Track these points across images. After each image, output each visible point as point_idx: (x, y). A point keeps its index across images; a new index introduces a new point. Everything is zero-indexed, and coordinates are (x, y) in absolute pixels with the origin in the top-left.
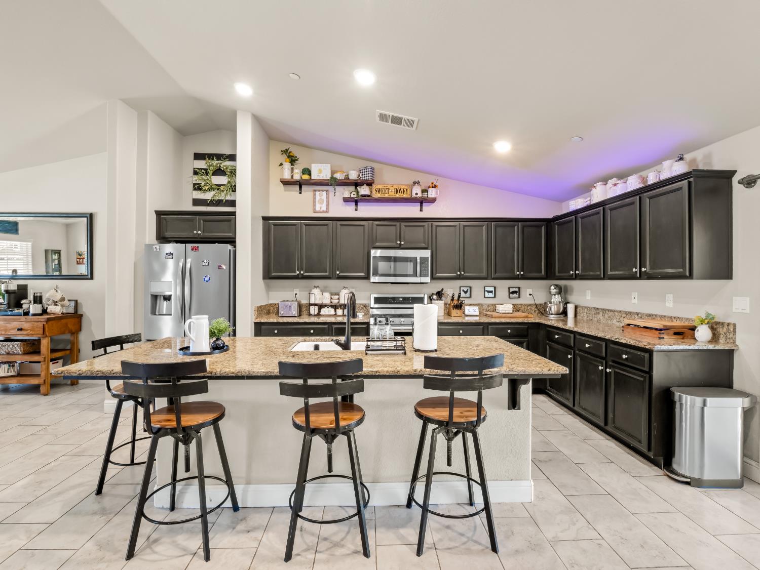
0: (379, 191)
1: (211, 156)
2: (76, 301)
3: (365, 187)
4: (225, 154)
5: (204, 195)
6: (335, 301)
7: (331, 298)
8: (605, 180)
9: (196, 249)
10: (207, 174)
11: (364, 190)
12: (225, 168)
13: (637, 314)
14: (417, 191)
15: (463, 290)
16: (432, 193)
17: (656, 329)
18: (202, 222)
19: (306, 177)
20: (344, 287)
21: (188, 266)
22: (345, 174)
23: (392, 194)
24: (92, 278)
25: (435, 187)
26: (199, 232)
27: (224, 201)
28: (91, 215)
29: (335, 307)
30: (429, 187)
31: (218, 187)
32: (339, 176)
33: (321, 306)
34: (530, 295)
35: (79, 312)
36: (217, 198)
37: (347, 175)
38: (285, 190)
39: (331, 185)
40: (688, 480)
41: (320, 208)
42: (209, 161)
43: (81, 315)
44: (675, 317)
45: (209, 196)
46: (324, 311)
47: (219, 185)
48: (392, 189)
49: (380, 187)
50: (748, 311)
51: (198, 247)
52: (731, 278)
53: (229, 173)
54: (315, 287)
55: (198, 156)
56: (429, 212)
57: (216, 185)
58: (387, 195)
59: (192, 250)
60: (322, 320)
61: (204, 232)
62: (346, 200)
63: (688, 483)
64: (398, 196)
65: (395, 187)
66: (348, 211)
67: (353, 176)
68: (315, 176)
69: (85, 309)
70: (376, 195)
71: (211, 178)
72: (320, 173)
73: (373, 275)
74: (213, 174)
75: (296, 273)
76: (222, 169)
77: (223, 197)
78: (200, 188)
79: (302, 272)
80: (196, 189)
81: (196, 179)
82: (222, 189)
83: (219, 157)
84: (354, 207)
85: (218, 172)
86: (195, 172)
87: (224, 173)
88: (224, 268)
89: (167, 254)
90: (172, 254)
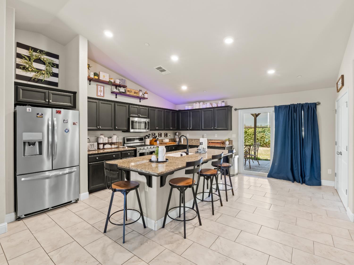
0: (128, 91)
1: (35, 50)
3: (122, 88)
4: (45, 51)
5: (26, 73)
6: (111, 141)
7: (108, 140)
8: (199, 102)
9: (59, 113)
10: (30, 60)
11: (122, 90)
12: (45, 59)
14: (141, 94)
15: (153, 134)
16: (146, 96)
18: (51, 95)
19: (96, 77)
20: (114, 134)
21: (56, 123)
22: (114, 80)
23: (132, 94)
25: (147, 93)
26: (50, 101)
27: (43, 80)
29: (111, 144)
30: (145, 93)
31: (38, 71)
32: (112, 81)
33: (104, 144)
34: (169, 136)
36: (37, 78)
37: (115, 81)
39: (110, 85)
40: (233, 175)
41: (100, 94)
42: (31, 52)
44: (218, 140)
45: (31, 75)
46: (106, 146)
47: (41, 70)
48: (133, 91)
49: (129, 90)
50: (235, 137)
51: (61, 111)
52: (232, 130)
53: (47, 64)
54: (101, 135)
55: (19, 45)
56: (143, 103)
57: (36, 69)
58: (131, 94)
59: (57, 112)
60: (106, 151)
61: (53, 101)
62: (113, 92)
63: (233, 176)
64: (135, 95)
65: (134, 91)
66: (112, 98)
67: (118, 82)
68: (101, 78)
70: (128, 93)
71: (32, 64)
72: (104, 77)
73: (131, 129)
74: (34, 61)
75: (97, 128)
76: (42, 60)
77: (41, 77)
78: (24, 68)
79: (100, 127)
80: (20, 68)
81: (19, 61)
82: (43, 73)
83: (41, 51)
84: (115, 96)
85: (39, 61)
86: (19, 56)
87: (44, 63)
88: (77, 124)
89: (38, 114)
90: (42, 114)
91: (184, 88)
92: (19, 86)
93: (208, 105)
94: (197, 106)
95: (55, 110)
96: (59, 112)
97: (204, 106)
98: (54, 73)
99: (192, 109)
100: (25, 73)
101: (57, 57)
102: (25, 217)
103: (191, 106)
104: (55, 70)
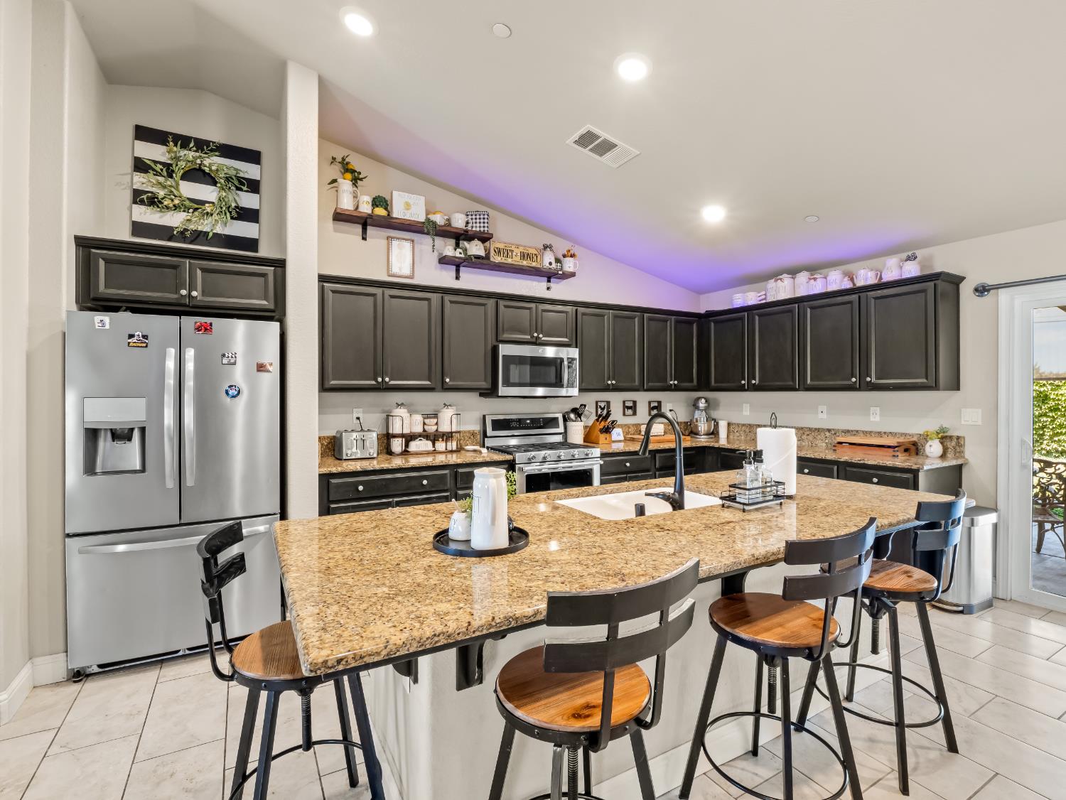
0: (498, 252)
1: (183, 141)
3: (476, 242)
4: (215, 143)
5: (161, 217)
6: (431, 429)
7: (424, 424)
8: (793, 272)
9: (206, 329)
10: (170, 175)
11: (476, 248)
12: (214, 168)
13: (829, 430)
14: (548, 260)
15: (600, 407)
16: (569, 265)
17: (889, 447)
18: (199, 272)
19: (380, 211)
20: (444, 405)
21: (190, 366)
22: (446, 217)
23: (515, 260)
25: (572, 256)
26: (194, 294)
27: (211, 235)
29: (434, 437)
30: (564, 256)
31: (196, 206)
32: (439, 219)
33: (409, 438)
36: (192, 227)
37: (449, 220)
38: (335, 230)
39: (428, 234)
40: (961, 608)
41: (400, 269)
42: (175, 149)
44: (885, 433)
45: (175, 220)
46: (415, 446)
47: (203, 203)
48: (517, 251)
49: (501, 246)
50: (980, 423)
51: (211, 324)
52: (958, 389)
53: (222, 181)
54: (398, 405)
55: (143, 133)
56: (560, 291)
57: (190, 199)
58: (509, 261)
59: (198, 329)
60: (414, 462)
61: (204, 293)
62: (444, 261)
63: (961, 612)
64: (525, 263)
65: (521, 249)
66: (445, 278)
67: (459, 222)
68: (398, 212)
70: (496, 259)
71: (178, 184)
72: (408, 209)
73: (503, 384)
74: (184, 177)
75: (377, 381)
76: (207, 170)
77: (205, 226)
78: (153, 201)
79: (387, 379)
80: (142, 202)
81: (140, 181)
82: (209, 210)
83: (201, 145)
84: (454, 274)
85: (197, 174)
86: (140, 166)
87: (209, 179)
88: (270, 369)
89: (131, 336)
90: (145, 337)
91: (714, 214)
92: (93, 250)
93: (835, 281)
94: (782, 290)
95: (189, 322)
96: (207, 329)
97: (817, 287)
98: (242, 209)
99: (764, 301)
100: (158, 215)
101: (253, 157)
102: (101, 670)
103: (759, 293)
104: (248, 200)
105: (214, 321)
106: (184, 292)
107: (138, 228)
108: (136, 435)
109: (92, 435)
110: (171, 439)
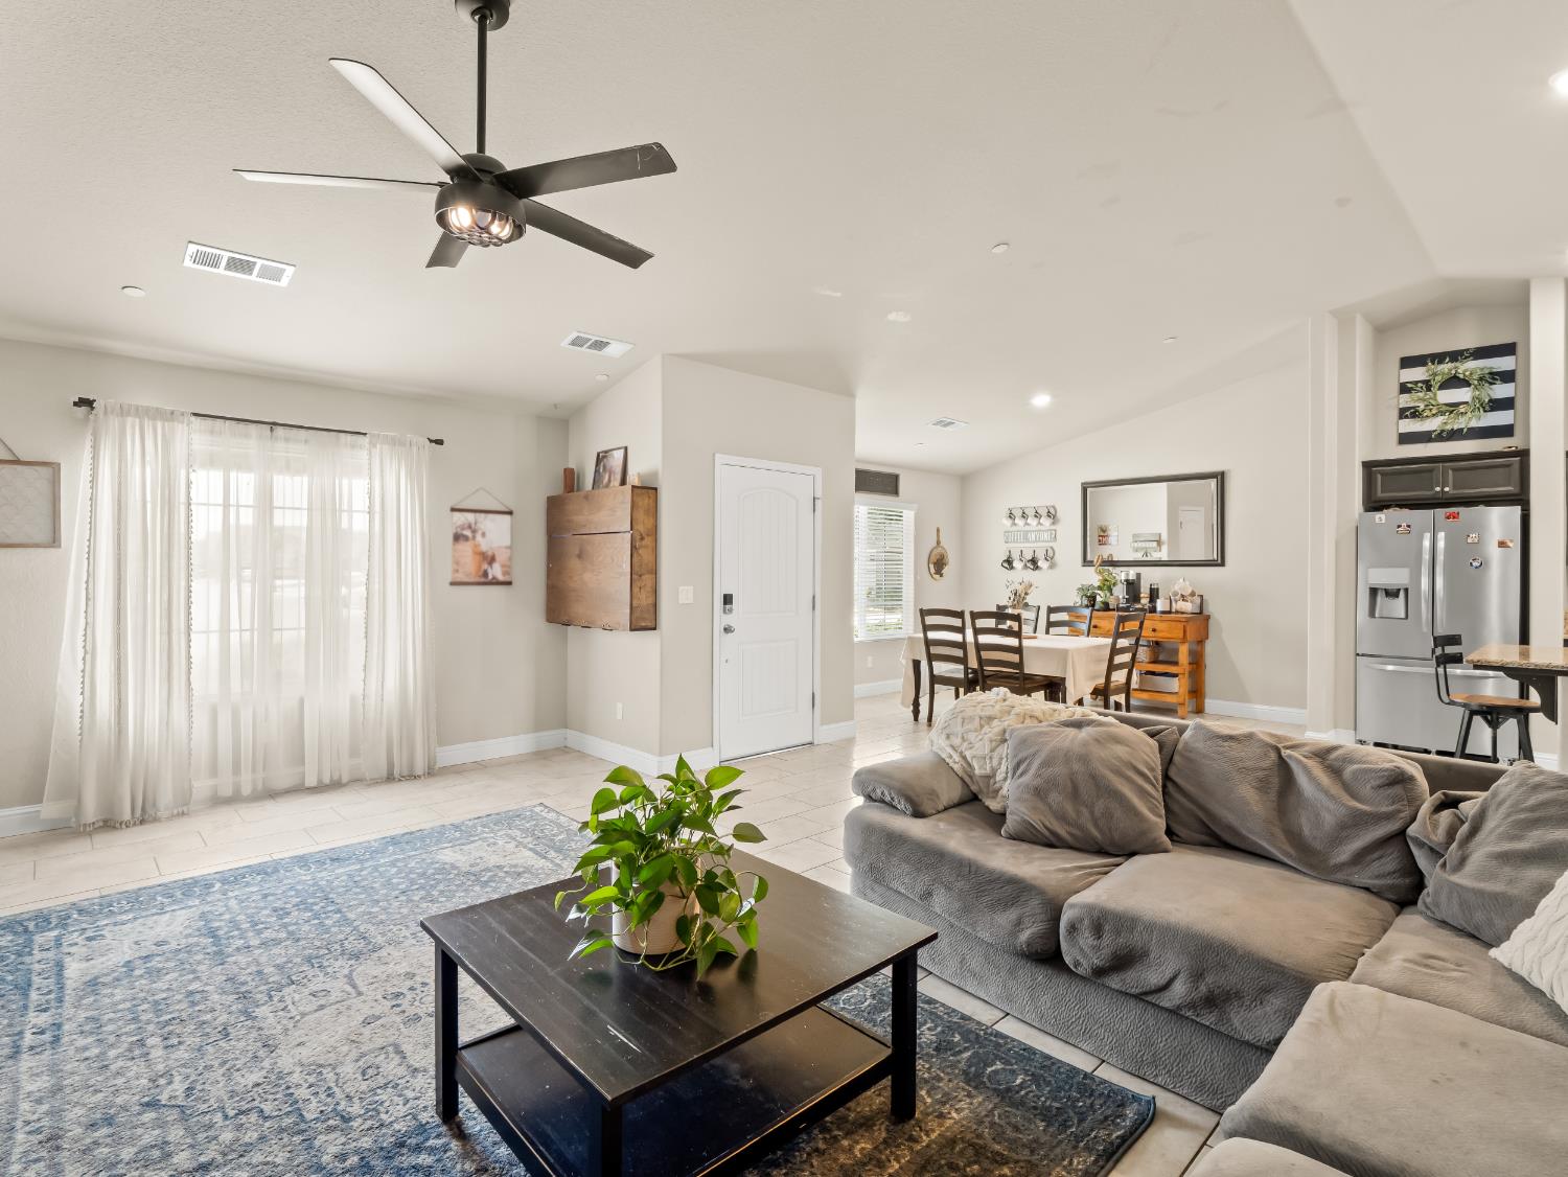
1: (1439, 358)
2: (1202, 596)
4: (1468, 350)
9: (1454, 518)
10: (1429, 388)
12: (1467, 373)
18: (1450, 472)
21: (1441, 544)
24: (1222, 564)
26: (1447, 489)
27: (1465, 430)
28: (1223, 474)
31: (1452, 409)
35: (1205, 612)
36: (1449, 427)
42: (1434, 366)
43: (1208, 618)
45: (1432, 424)
47: (1456, 405)
51: (1458, 513)
53: (1476, 382)
55: (1407, 362)
57: (1446, 405)
59: (1448, 518)
61: (1455, 487)
69: (1212, 608)
71: (1435, 395)
74: (1442, 387)
76: (1461, 376)
77: (1461, 423)
78: (1415, 414)
80: (1406, 417)
81: (1406, 400)
82: (1463, 410)
83: (1456, 356)
85: (1454, 382)
86: (1404, 389)
87: (1465, 383)
88: (1511, 545)
89: (1399, 526)
90: (1409, 526)
92: (1375, 470)
95: (1441, 512)
96: (1455, 516)
98: (1497, 400)
100: (1420, 423)
101: (1508, 349)
104: (1502, 391)
105: (1461, 510)
106: (1438, 489)
107: (1405, 439)
108: (1402, 594)
109: (1374, 591)
110: (1427, 602)
